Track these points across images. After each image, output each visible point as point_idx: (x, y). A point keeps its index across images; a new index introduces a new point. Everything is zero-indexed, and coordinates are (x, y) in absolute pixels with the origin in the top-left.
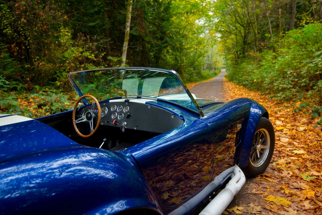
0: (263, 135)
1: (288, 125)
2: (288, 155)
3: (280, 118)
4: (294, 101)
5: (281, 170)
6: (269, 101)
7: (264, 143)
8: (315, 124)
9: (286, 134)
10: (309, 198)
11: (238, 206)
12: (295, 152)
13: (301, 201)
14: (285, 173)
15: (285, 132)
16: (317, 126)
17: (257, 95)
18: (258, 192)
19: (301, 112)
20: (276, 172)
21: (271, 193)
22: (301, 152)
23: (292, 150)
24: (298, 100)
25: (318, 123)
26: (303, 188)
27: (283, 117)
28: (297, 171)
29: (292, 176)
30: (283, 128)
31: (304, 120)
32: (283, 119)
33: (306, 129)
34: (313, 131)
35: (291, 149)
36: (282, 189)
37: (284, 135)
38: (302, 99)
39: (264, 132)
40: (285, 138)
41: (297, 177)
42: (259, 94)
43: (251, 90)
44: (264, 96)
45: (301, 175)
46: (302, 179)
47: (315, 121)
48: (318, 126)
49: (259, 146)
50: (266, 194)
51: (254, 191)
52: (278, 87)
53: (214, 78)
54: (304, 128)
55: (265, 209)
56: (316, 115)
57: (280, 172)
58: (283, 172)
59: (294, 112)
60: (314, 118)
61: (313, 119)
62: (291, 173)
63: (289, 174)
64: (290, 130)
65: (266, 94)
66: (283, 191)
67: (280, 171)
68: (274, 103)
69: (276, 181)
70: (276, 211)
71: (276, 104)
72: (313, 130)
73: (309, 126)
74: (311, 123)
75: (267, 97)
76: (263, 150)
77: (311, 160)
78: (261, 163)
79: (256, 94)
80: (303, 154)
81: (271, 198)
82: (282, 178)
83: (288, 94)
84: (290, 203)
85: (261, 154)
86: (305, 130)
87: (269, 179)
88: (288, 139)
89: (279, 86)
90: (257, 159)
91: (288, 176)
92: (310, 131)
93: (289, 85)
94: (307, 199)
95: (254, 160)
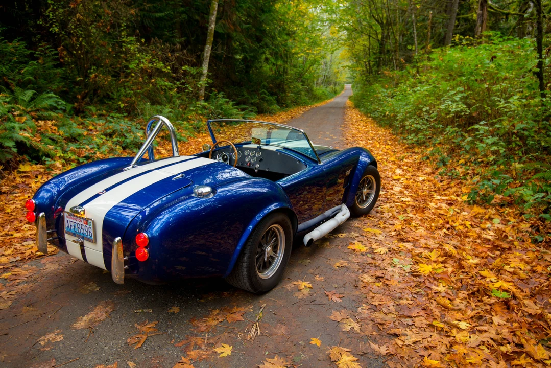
0: (369, 180)
1: (408, 174)
2: (394, 201)
3: (403, 167)
5: (384, 212)
6: (399, 144)
8: (437, 174)
9: (401, 183)
10: (397, 230)
11: (342, 233)
12: (402, 199)
13: (390, 231)
14: (385, 215)
15: (402, 182)
17: (386, 134)
18: (360, 226)
19: (428, 161)
20: (378, 214)
21: (370, 227)
22: (408, 199)
25: (440, 174)
26: (396, 224)
27: (407, 166)
28: (395, 213)
29: (391, 217)
30: (400, 177)
31: (429, 170)
32: (405, 168)
33: (426, 179)
34: (431, 182)
35: (400, 197)
36: (379, 224)
37: (399, 185)
38: (436, 145)
39: (371, 178)
40: (399, 187)
41: (394, 217)
42: (390, 133)
43: (382, 126)
44: (395, 136)
45: (399, 216)
46: (398, 219)
47: (438, 171)
48: (439, 176)
49: (365, 190)
50: (366, 227)
51: (356, 225)
52: (410, 127)
53: (332, 100)
54: (423, 178)
55: (362, 235)
56: (442, 165)
59: (421, 160)
60: (439, 168)
61: (437, 169)
62: (391, 214)
63: (389, 215)
64: (407, 179)
65: (397, 134)
66: (379, 226)
67: (382, 213)
68: (404, 148)
69: (376, 220)
70: (370, 236)
71: (406, 149)
72: (432, 180)
73: (430, 176)
74: (433, 173)
75: (398, 137)
77: (413, 206)
78: (367, 204)
79: (386, 133)
80: (408, 201)
81: (369, 229)
82: (382, 218)
83: (421, 137)
84: (382, 232)
85: (367, 197)
86: (424, 181)
87: (371, 218)
88: (400, 188)
90: (363, 201)
91: (388, 217)
92: (429, 181)
93: (423, 125)
94: (395, 230)
95: (360, 202)
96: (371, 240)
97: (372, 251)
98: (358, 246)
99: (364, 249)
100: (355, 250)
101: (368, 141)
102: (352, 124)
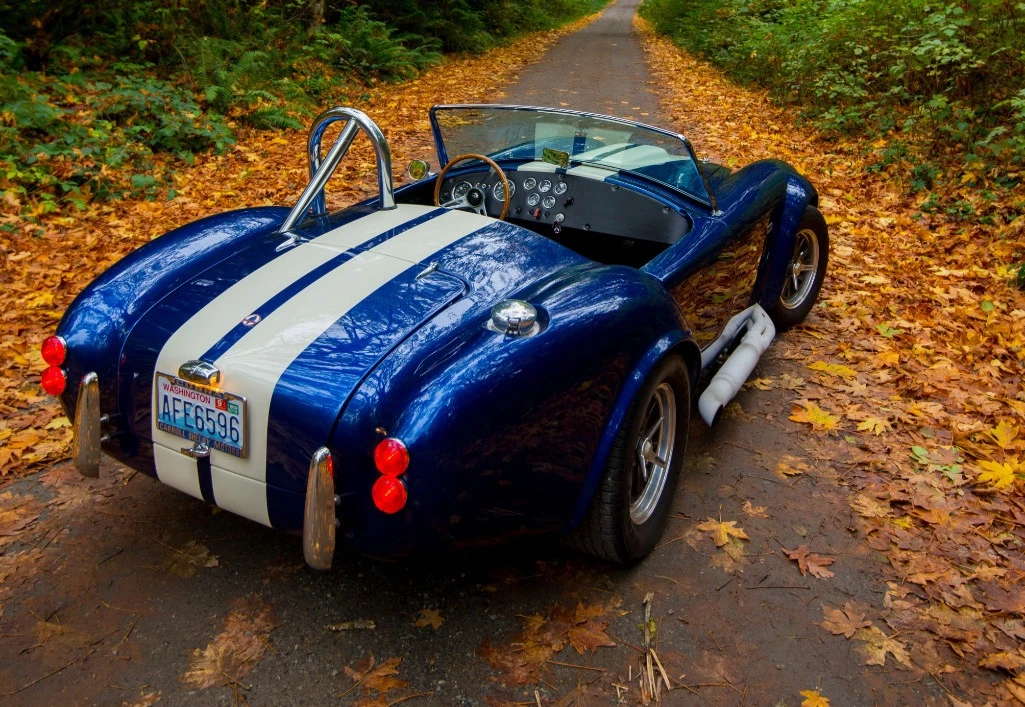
0: (805, 241)
1: (851, 211)
2: (850, 286)
3: (830, 190)
4: (867, 137)
5: (838, 316)
6: (798, 129)
7: (807, 260)
8: (917, 209)
9: (845, 235)
10: (889, 365)
11: (762, 378)
12: (867, 279)
13: (874, 369)
14: (845, 323)
15: (845, 231)
16: (920, 215)
17: (759, 104)
18: (796, 356)
19: (885, 175)
20: (827, 321)
21: (820, 357)
22: (880, 279)
23: (860, 276)
24: (880, 135)
25: (925, 209)
26: (879, 350)
27: (838, 188)
28: (868, 319)
29: (859, 328)
30: (839, 219)
31: (892, 197)
32: (837, 192)
33: (895, 222)
34: (911, 230)
35: (858, 272)
36: (840, 350)
37: (842, 239)
38: (891, 132)
39: (809, 236)
40: (846, 245)
41: (868, 330)
42: (765, 101)
43: (739, 83)
44: (781, 110)
45: (877, 327)
46: (878, 334)
47: (918, 202)
48: (924, 215)
49: (797, 266)
50: (811, 359)
51: (788, 354)
52: (825, 91)
53: (599, 15)
54: (889, 220)
55: (810, 382)
56: (922, 185)
57: (834, 321)
58: (841, 321)
59: (866, 173)
60: (917, 193)
61: (913, 195)
62: (858, 323)
63: (853, 324)
64: (855, 224)
65: (787, 105)
66: (841, 355)
67: (835, 318)
68: (812, 138)
69: (828, 338)
70: (830, 385)
71: (816, 141)
72: (909, 226)
73: (902, 215)
74: (906, 206)
75: (789, 112)
76: (803, 275)
77: (899, 297)
78: (800, 299)
79: (756, 101)
80: (883, 285)
81: (821, 365)
82: (839, 332)
83: (853, 114)
84: (854, 373)
85: (800, 282)
86: (892, 226)
87: (815, 334)
88: (851, 249)
89: (828, 89)
90: (792, 292)
91: (852, 329)
92: (904, 228)
93: (856, 88)
94: (884, 367)
95: (786, 295)
96: (839, 396)
97: (851, 427)
98: (814, 415)
99: (831, 423)
100: (810, 425)
101: (727, 123)
102: (672, 78)
